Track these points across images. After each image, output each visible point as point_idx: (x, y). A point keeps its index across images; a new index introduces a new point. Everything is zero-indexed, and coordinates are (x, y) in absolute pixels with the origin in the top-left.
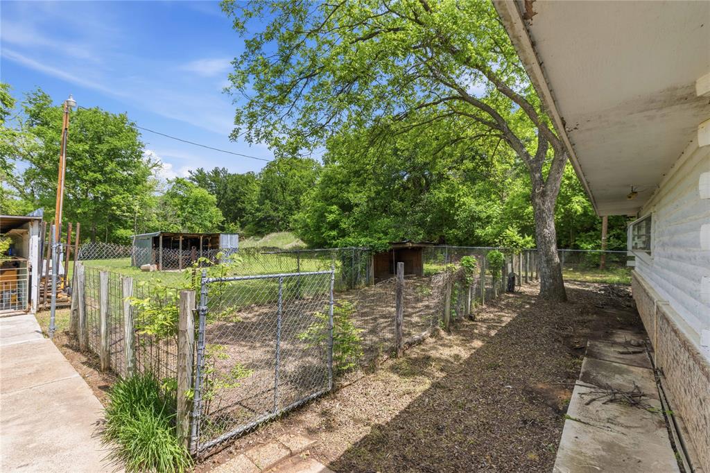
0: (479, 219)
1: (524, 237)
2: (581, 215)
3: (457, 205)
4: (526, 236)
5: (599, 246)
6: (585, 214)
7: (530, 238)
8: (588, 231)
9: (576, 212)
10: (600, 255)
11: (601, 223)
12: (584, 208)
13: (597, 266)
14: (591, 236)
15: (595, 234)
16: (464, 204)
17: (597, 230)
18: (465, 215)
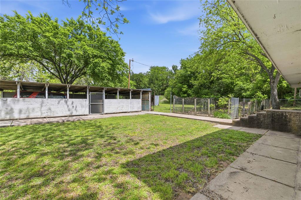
0: (244, 89)
1: (264, 95)
2: (286, 87)
3: (235, 84)
4: (265, 95)
5: (293, 98)
6: (288, 87)
7: (266, 96)
8: (289, 93)
9: (284, 86)
10: (293, 101)
11: (294, 90)
12: (287, 85)
13: (292, 105)
14: (290, 95)
15: (292, 94)
16: (238, 84)
17: (292, 93)
18: (238, 88)
